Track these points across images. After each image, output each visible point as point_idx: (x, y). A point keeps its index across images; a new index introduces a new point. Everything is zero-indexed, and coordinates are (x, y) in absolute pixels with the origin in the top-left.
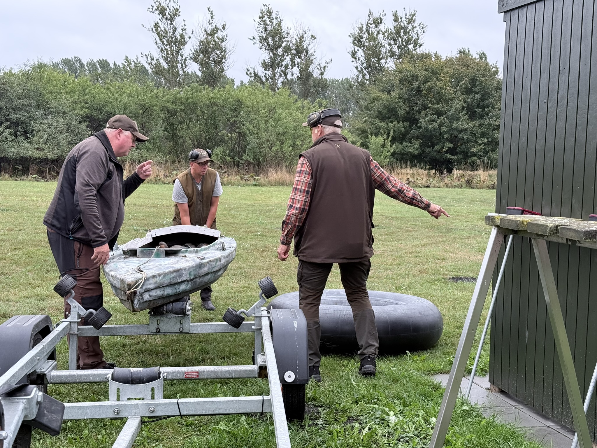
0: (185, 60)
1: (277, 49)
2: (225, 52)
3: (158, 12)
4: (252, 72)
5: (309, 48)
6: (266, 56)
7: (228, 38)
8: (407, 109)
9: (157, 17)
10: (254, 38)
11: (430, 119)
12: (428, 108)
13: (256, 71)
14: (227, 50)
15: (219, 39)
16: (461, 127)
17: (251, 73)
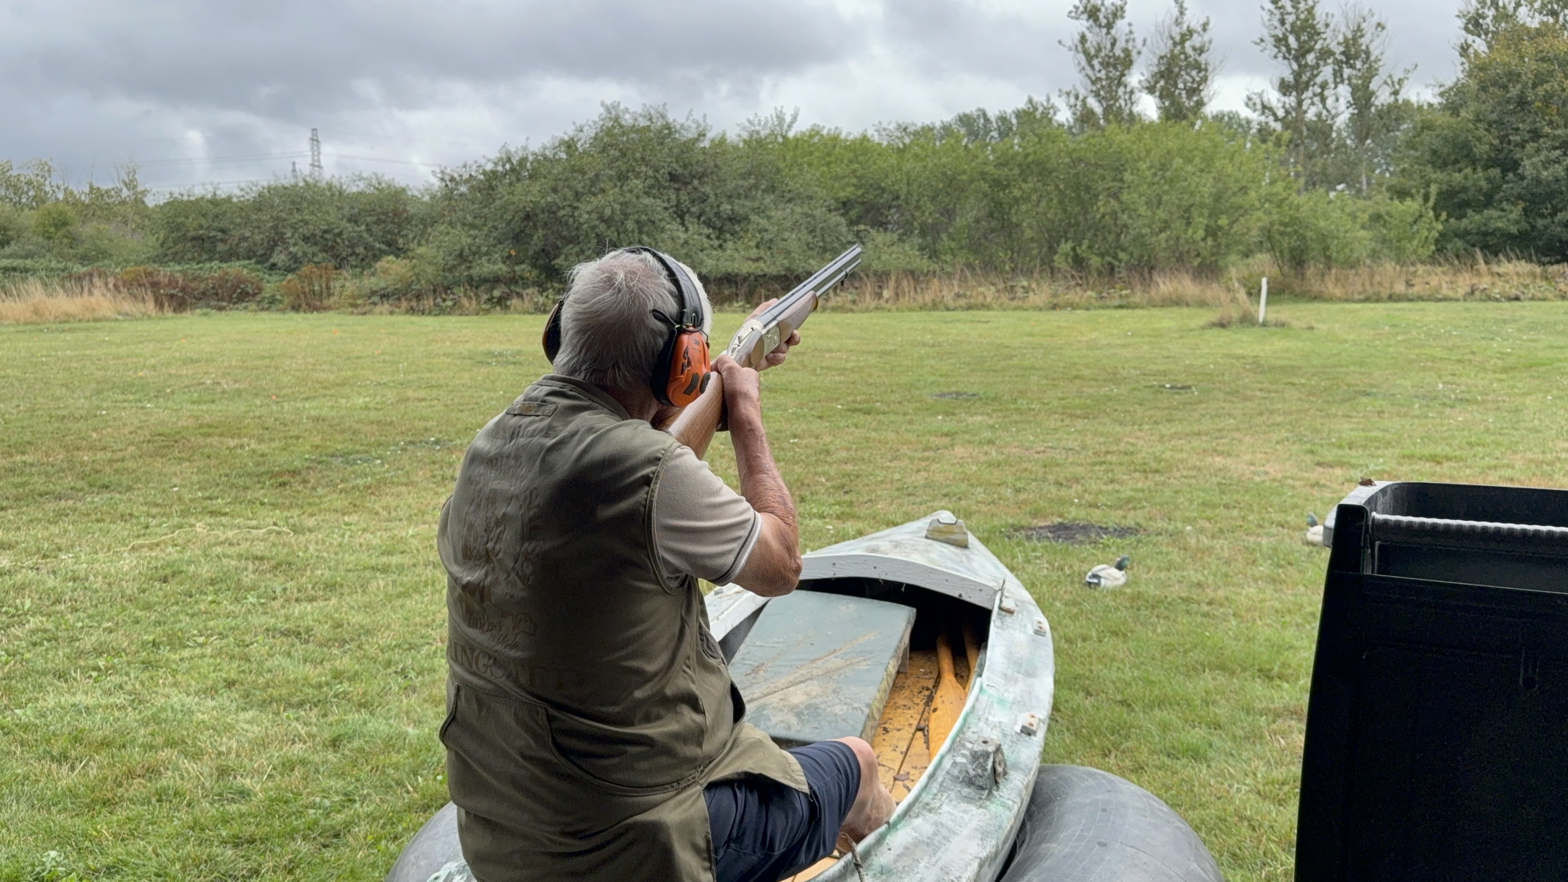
0: (1132, 92)
1: (1304, 56)
2: (1206, 70)
3: (1085, 16)
4: (1258, 101)
5: (1372, 48)
6: (1285, 70)
7: (1212, 46)
9: (1083, 24)
10: (1262, 40)
11: (1547, 157)
12: (1542, 137)
13: (1265, 99)
14: (1210, 68)
15: (1194, 49)
17: (1255, 104)
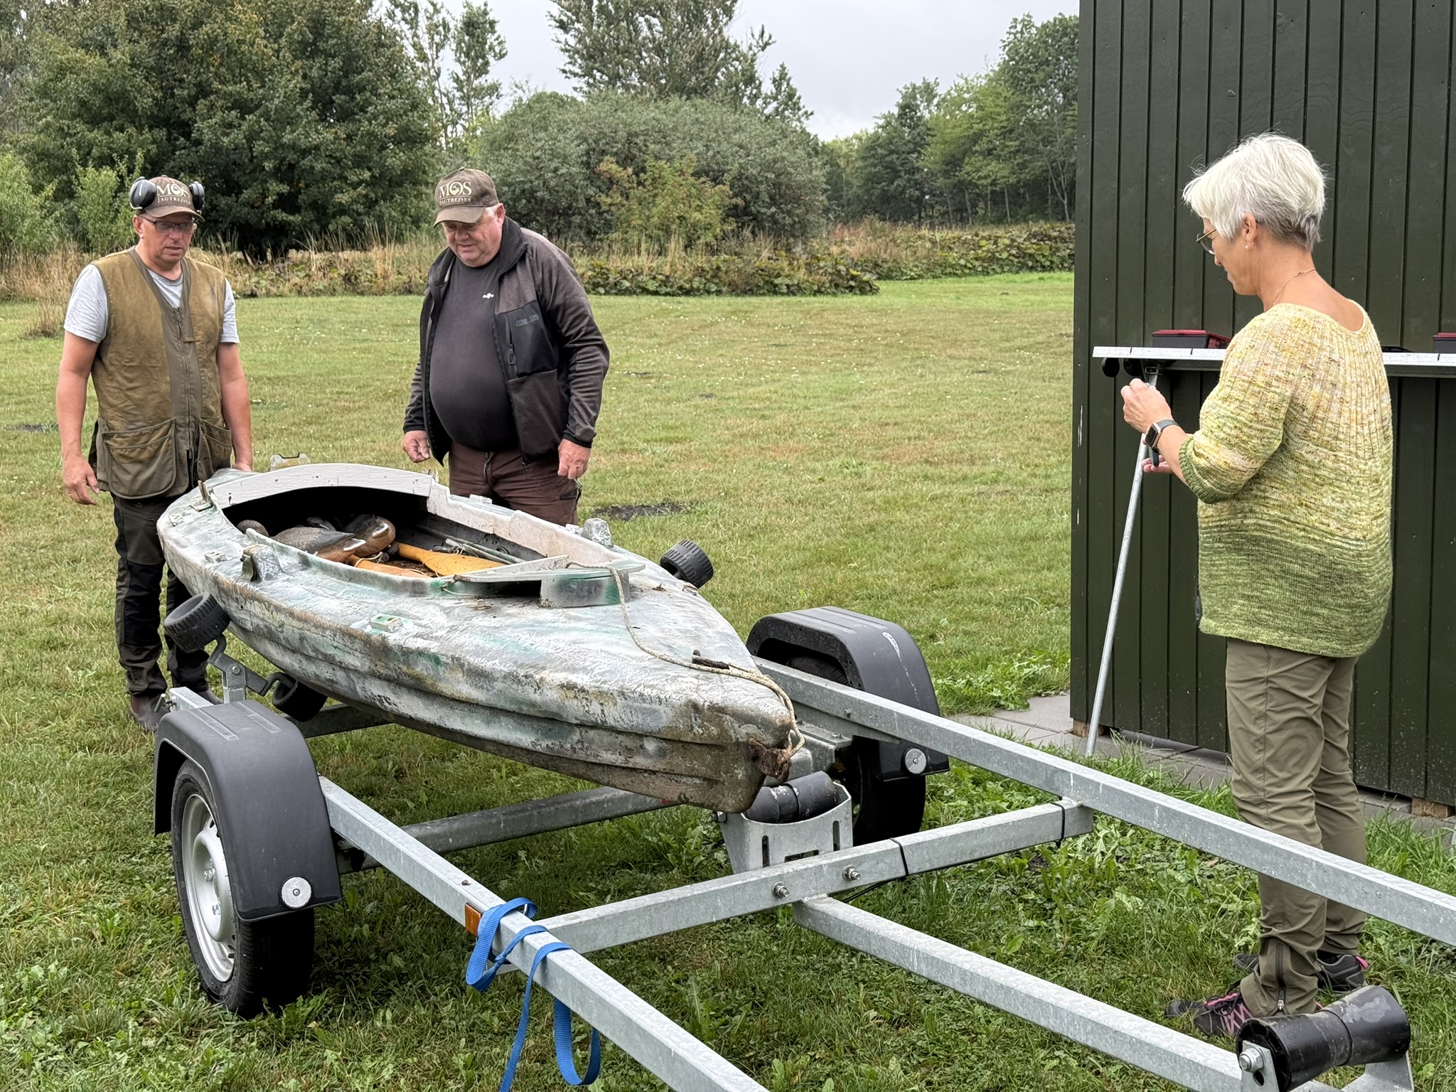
8: (159, 95)
11: (223, 120)
12: (212, 93)
16: (303, 143)
